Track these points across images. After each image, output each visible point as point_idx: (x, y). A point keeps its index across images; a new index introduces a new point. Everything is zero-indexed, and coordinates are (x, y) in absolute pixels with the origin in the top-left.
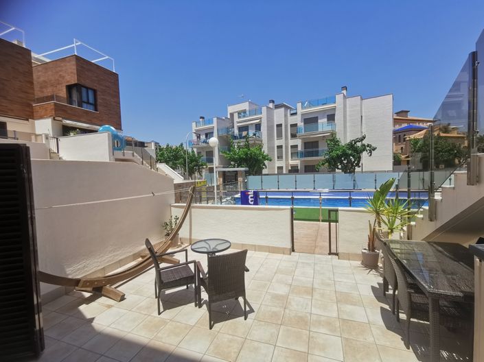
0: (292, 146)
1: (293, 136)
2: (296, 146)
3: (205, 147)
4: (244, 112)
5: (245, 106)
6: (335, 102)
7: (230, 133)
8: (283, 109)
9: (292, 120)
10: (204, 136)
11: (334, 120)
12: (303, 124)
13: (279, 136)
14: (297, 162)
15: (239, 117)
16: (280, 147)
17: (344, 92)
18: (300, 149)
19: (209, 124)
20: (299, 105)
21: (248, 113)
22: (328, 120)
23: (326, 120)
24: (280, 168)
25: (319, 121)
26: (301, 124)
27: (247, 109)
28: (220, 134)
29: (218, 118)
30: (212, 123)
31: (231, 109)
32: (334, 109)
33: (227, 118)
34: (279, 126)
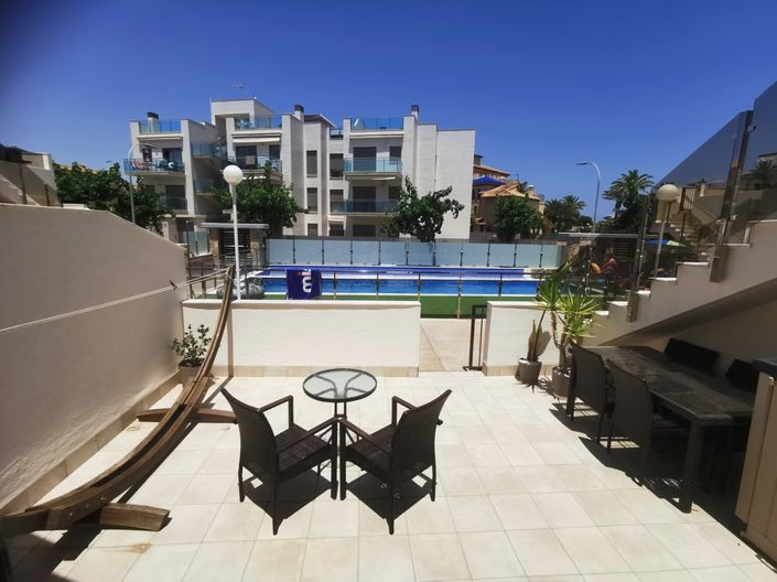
0: (332, 192)
1: (336, 174)
2: (340, 192)
3: (163, 177)
4: (246, 118)
5: (247, 107)
6: (402, 128)
7: (218, 155)
8: (319, 125)
9: (334, 147)
10: (160, 155)
11: (400, 156)
12: (352, 156)
13: (312, 171)
14: (341, 218)
15: (237, 127)
16: (312, 191)
17: (415, 113)
18: (346, 196)
19: (171, 130)
20: (347, 123)
21: (252, 121)
22: (391, 155)
23: (387, 154)
24: (313, 227)
25: (378, 155)
26: (349, 156)
27: (252, 114)
28: (197, 153)
29: (190, 122)
30: (179, 130)
31: (217, 109)
32: (401, 139)
33: (208, 124)
34: (312, 154)
